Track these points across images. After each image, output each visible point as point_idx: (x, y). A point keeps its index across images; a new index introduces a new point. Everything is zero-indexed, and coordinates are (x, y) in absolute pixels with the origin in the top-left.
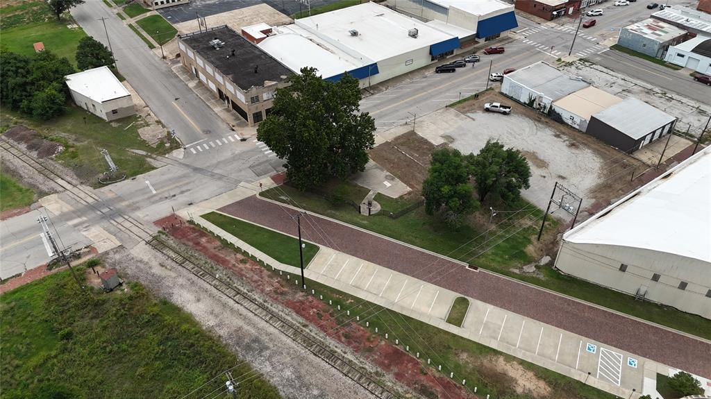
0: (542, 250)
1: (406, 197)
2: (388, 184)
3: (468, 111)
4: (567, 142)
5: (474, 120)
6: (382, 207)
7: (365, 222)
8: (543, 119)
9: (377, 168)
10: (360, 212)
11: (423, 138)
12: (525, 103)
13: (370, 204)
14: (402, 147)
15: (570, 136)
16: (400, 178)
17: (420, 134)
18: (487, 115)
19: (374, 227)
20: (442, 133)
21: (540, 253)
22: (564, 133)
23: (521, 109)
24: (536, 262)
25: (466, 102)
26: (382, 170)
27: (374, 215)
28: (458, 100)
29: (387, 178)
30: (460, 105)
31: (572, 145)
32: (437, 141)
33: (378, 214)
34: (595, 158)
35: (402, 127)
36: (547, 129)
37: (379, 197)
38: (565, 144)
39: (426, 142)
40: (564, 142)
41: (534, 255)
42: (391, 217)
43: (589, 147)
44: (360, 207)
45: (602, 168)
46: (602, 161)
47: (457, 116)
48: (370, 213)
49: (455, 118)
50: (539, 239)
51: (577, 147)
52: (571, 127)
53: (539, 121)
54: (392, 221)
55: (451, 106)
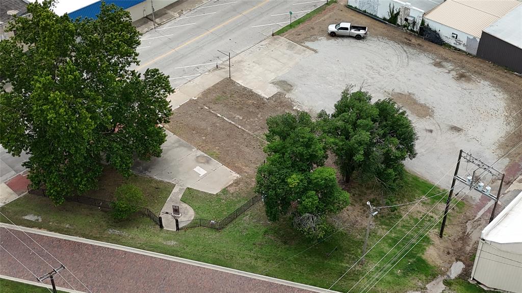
0: (448, 253)
1: (232, 190)
2: (201, 171)
3: (306, 39)
4: (454, 73)
5: (316, 51)
6: (196, 213)
7: (173, 243)
8: (413, 40)
9: (181, 145)
10: (161, 226)
11: (245, 89)
12: (385, 19)
13: (176, 210)
14: (215, 107)
15: (455, 63)
16: (218, 158)
17: (240, 82)
18: (333, 42)
19: (187, 250)
20: (272, 77)
21: (448, 258)
22: (446, 60)
23: (380, 27)
24: (443, 274)
25: (301, 25)
26: (190, 149)
27: (186, 228)
28: (289, 22)
29: (198, 160)
30: (293, 31)
31: (461, 76)
32: (267, 92)
33: (193, 225)
34: (496, 93)
35: (211, 75)
36: (422, 56)
37: (190, 196)
38: (450, 75)
39: (251, 94)
40: (449, 72)
41: (439, 262)
42: (213, 227)
43: (486, 78)
44: (160, 219)
45: (509, 109)
46: (506, 96)
47: (290, 47)
48: (177, 225)
49: (289, 52)
50: (441, 236)
51: (468, 79)
52: (456, 49)
53: (409, 44)
54: (215, 235)
55: (280, 33)
